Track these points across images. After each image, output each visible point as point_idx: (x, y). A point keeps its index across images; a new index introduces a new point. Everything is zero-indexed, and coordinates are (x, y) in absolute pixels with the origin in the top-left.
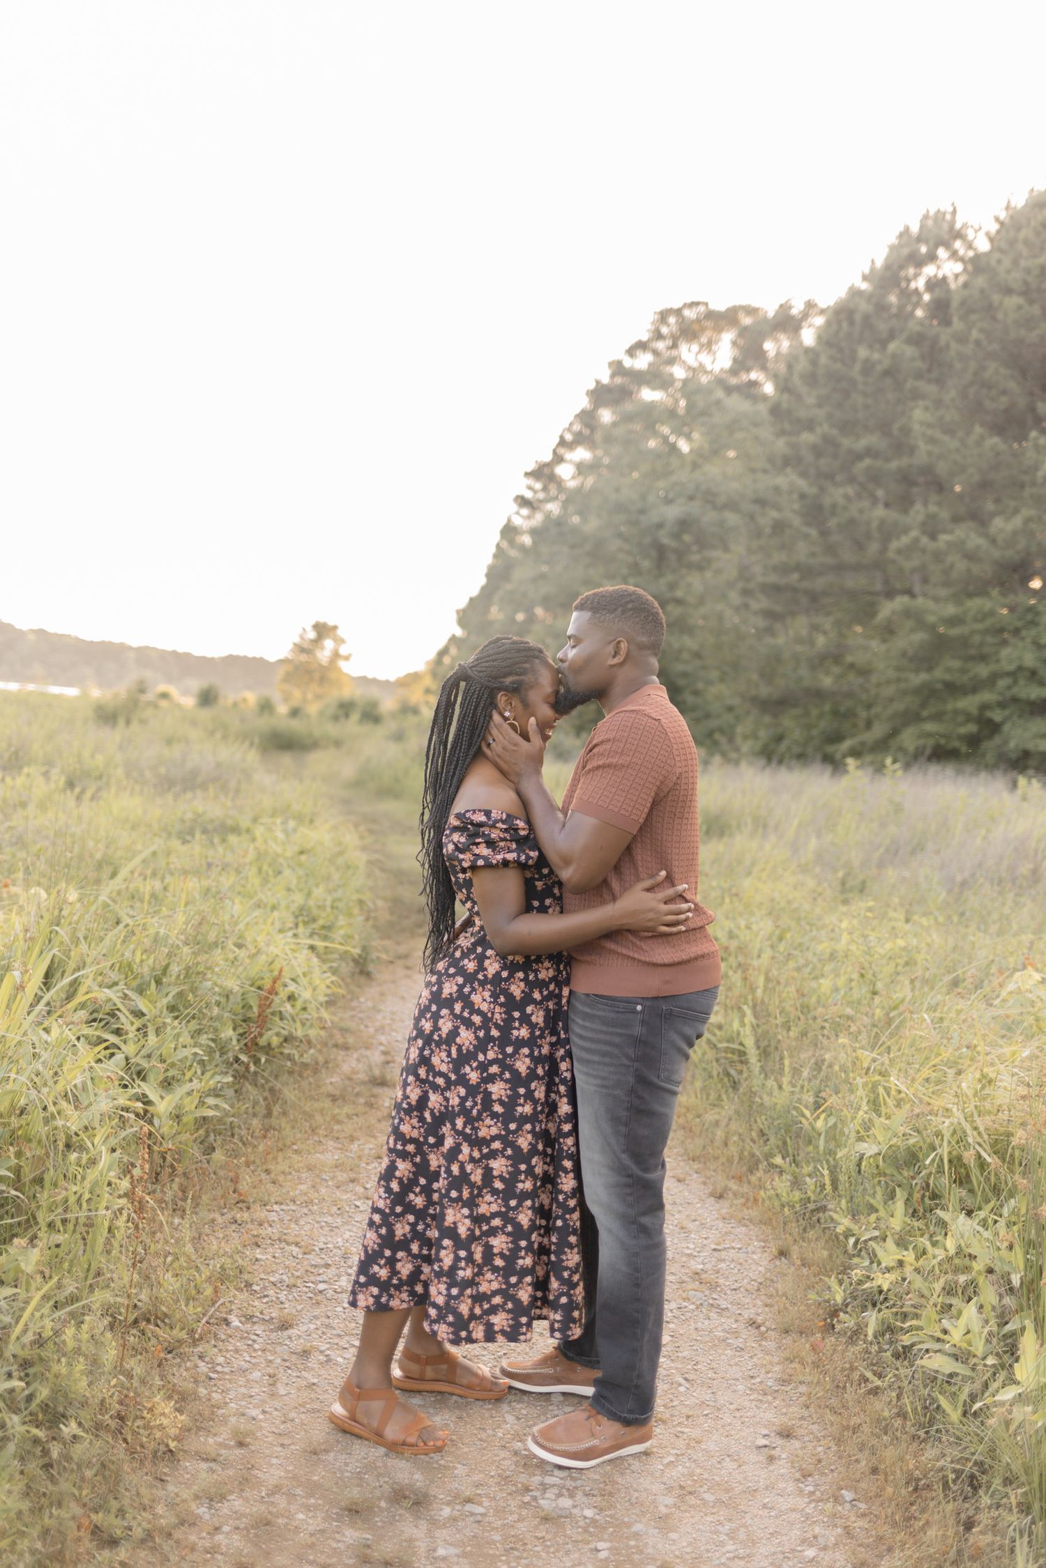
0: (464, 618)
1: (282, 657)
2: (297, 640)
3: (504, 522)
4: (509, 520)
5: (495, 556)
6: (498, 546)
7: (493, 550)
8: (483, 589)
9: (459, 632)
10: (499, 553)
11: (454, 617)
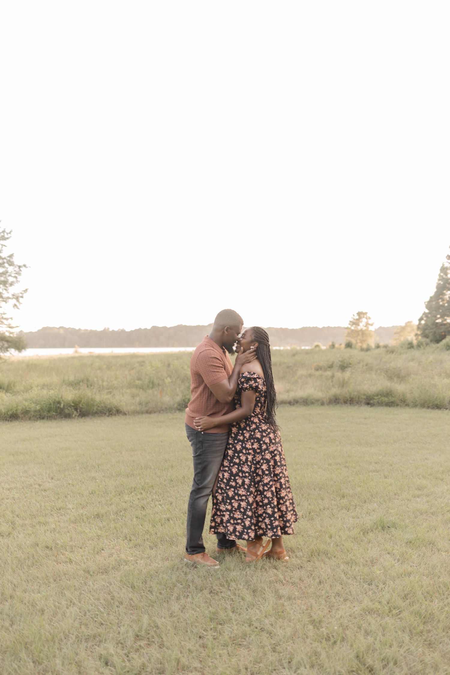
0: (429, 305)
1: (346, 327)
2: (352, 320)
3: (442, 265)
4: (443, 265)
5: (439, 280)
6: (440, 276)
7: (438, 277)
8: (436, 292)
9: (427, 311)
10: (441, 278)
11: (424, 306)
